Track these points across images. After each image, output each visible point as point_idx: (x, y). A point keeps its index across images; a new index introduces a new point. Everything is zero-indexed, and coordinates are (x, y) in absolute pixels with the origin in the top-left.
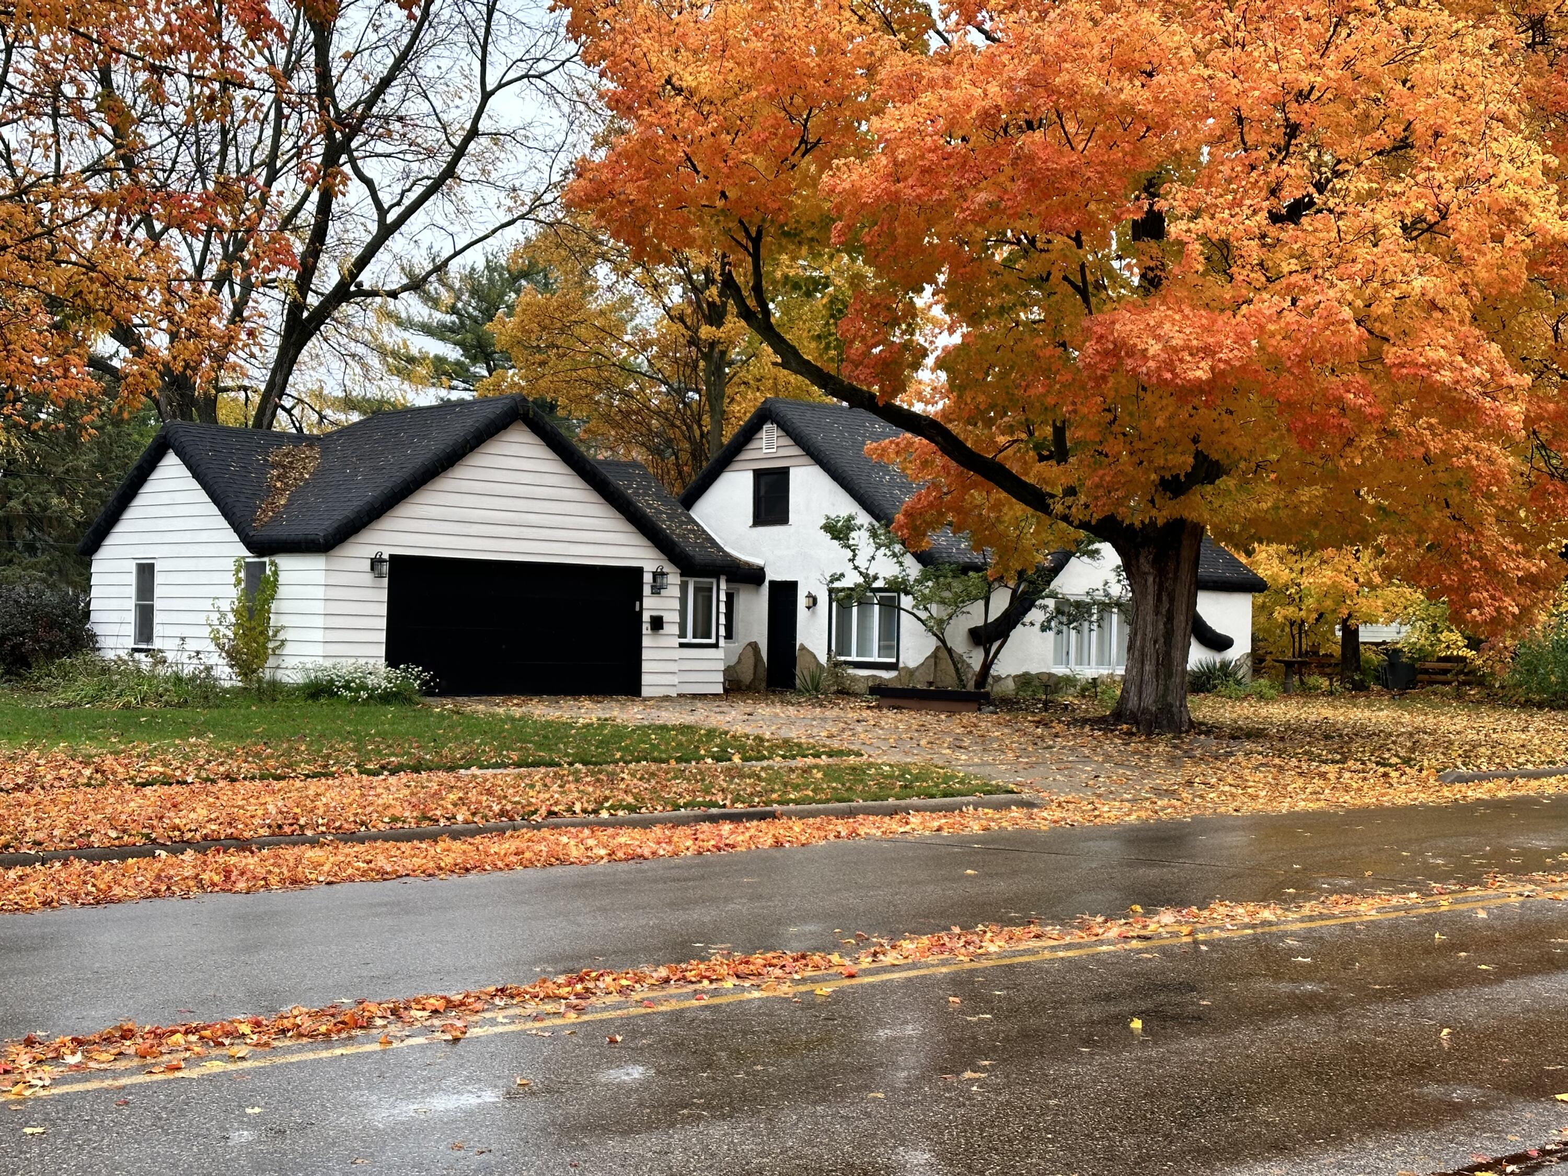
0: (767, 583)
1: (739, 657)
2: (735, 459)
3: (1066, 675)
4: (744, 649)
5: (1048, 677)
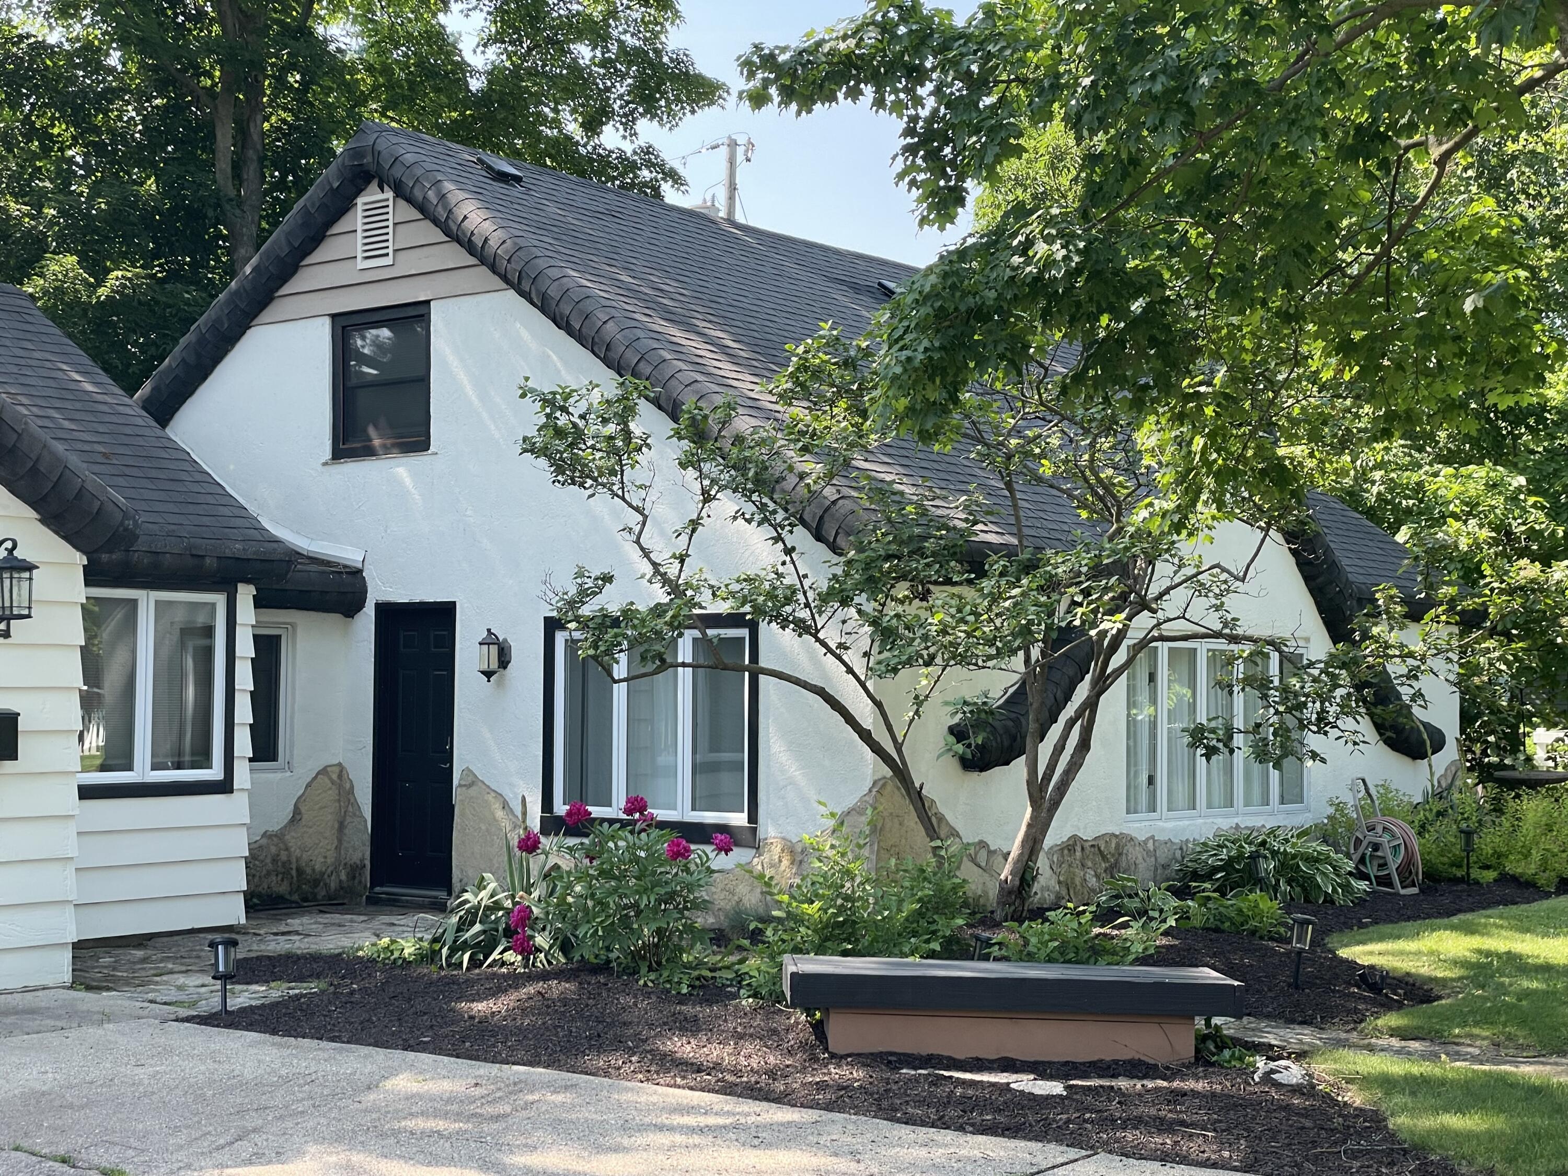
0: (370, 610)
1: (296, 806)
2: (282, 292)
3: (1153, 837)
4: (309, 785)
5: (1118, 845)
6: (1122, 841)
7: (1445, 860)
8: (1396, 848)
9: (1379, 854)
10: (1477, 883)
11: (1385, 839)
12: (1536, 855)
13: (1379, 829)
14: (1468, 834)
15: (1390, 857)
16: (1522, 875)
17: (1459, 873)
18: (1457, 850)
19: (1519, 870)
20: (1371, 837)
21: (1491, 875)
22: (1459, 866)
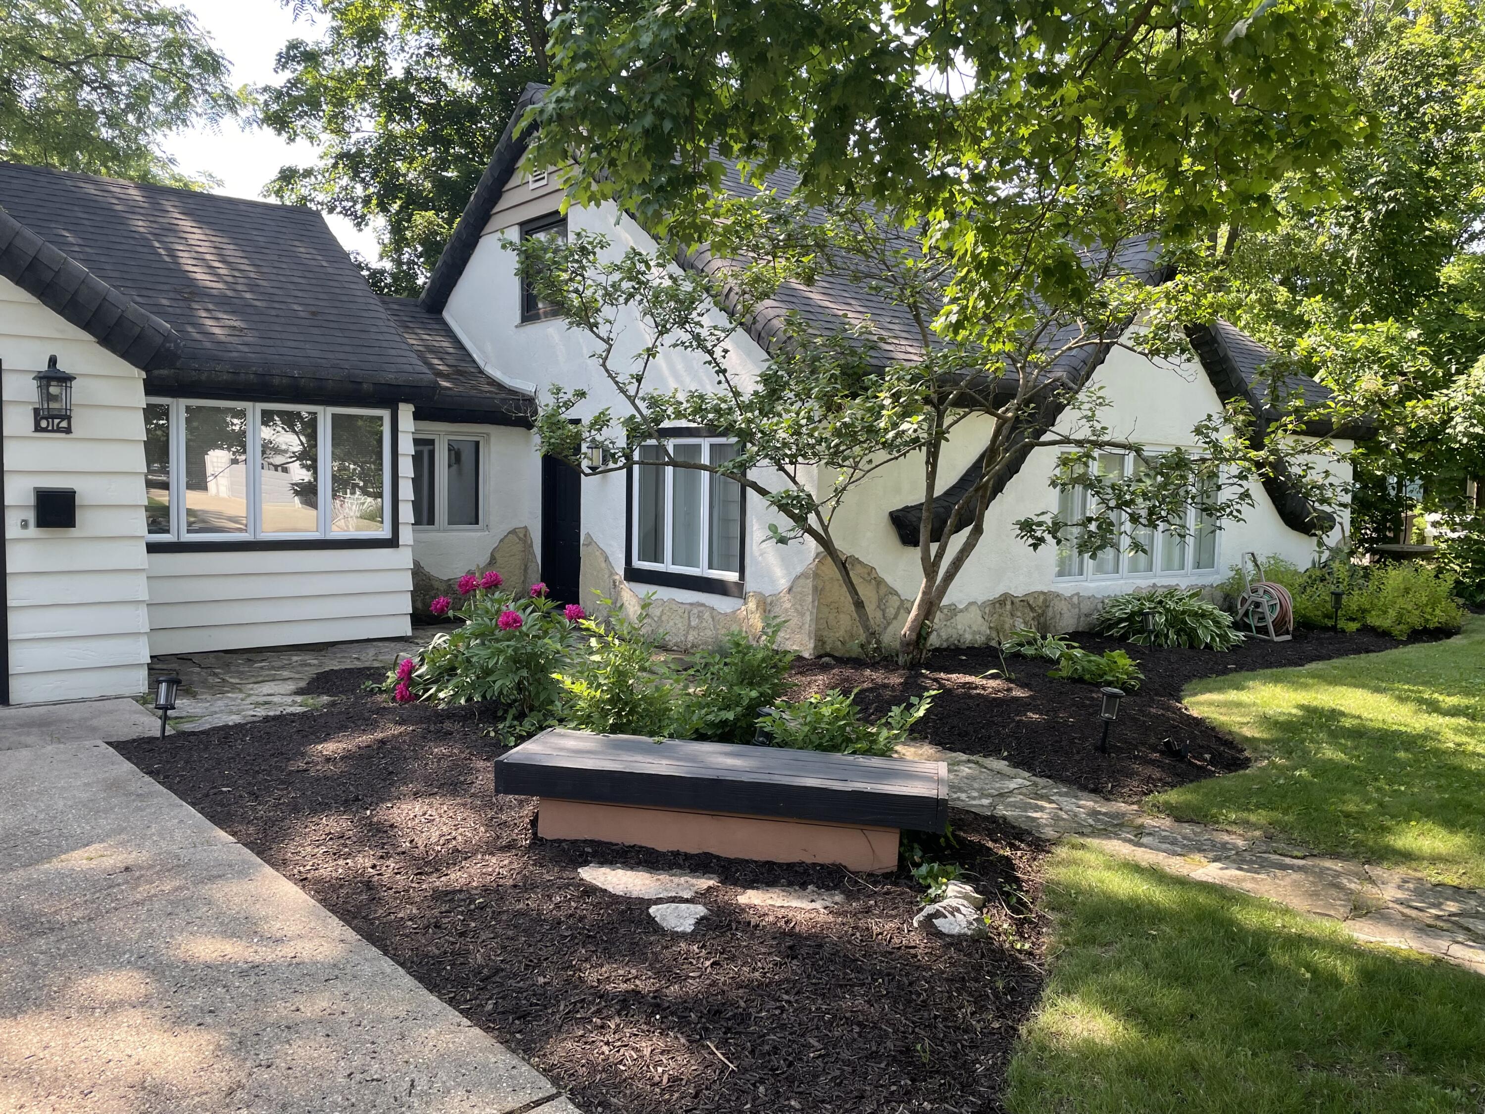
1: (492, 554)
2: (495, 210)
3: (1078, 594)
4: (501, 541)
5: (1045, 601)
6: (1048, 598)
7: (1319, 613)
8: (1273, 606)
9: (1259, 610)
10: (1343, 631)
11: (1264, 600)
12: (1392, 613)
13: (1261, 592)
14: (1337, 596)
15: (1268, 613)
16: (1379, 627)
17: (1330, 623)
18: (1329, 606)
19: (1377, 624)
20: (1254, 598)
21: (1353, 626)
22: (1330, 618)
